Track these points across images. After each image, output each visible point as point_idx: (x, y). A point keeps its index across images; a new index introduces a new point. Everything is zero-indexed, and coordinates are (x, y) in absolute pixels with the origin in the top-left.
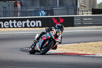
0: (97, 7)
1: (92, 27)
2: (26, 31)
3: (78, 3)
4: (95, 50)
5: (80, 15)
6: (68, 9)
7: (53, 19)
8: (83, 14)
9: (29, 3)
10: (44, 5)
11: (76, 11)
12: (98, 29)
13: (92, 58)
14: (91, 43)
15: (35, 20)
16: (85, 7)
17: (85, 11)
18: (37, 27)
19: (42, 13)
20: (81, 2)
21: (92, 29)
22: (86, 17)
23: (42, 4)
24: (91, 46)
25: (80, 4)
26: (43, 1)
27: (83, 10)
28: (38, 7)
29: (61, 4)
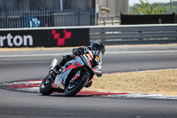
0: (129, 12)
1: (121, 46)
2: (7, 53)
3: (97, 6)
4: (127, 87)
5: (99, 26)
6: (78, 15)
7: (54, 32)
8: (104, 24)
9: (11, 4)
10: (38, 9)
11: (92, 18)
12: (131, 50)
13: (121, 100)
14: (119, 75)
15: (22, 33)
16: (108, 11)
17: (108, 18)
18: (25, 47)
19: (33, 23)
20: (101, 3)
21: (121, 50)
22: (110, 29)
23: (33, 6)
24: (119, 79)
25: (100, 7)
26: (36, 2)
27: (105, 16)
28: (28, 11)
29: (67, 6)
